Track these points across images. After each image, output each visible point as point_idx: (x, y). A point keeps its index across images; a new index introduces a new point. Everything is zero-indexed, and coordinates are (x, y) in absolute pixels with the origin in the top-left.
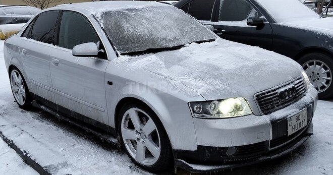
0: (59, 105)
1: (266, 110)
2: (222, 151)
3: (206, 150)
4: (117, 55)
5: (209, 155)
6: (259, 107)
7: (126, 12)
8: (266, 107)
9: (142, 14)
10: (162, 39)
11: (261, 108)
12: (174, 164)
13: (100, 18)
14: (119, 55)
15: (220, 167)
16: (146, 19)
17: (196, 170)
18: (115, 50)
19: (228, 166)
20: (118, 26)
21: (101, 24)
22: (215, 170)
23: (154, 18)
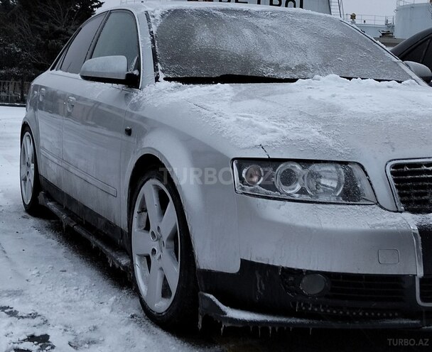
0: (67, 195)
1: (417, 202)
2: (291, 279)
3: (257, 273)
4: (157, 79)
5: (263, 286)
6: (396, 191)
7: (217, 12)
8: (416, 195)
9: (251, 20)
10: (270, 65)
11: (400, 195)
12: (197, 305)
13: (158, 17)
14: (161, 78)
15: (284, 319)
16: (255, 28)
17: (232, 320)
18: (156, 69)
19: (304, 321)
20: (186, 34)
21: (153, 26)
22: (270, 323)
23: (274, 28)
